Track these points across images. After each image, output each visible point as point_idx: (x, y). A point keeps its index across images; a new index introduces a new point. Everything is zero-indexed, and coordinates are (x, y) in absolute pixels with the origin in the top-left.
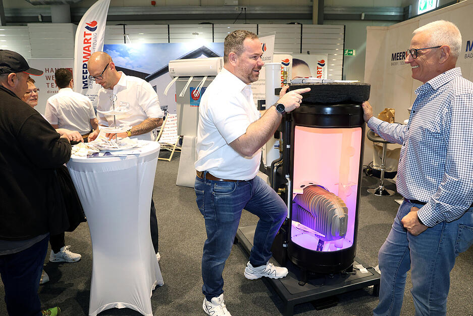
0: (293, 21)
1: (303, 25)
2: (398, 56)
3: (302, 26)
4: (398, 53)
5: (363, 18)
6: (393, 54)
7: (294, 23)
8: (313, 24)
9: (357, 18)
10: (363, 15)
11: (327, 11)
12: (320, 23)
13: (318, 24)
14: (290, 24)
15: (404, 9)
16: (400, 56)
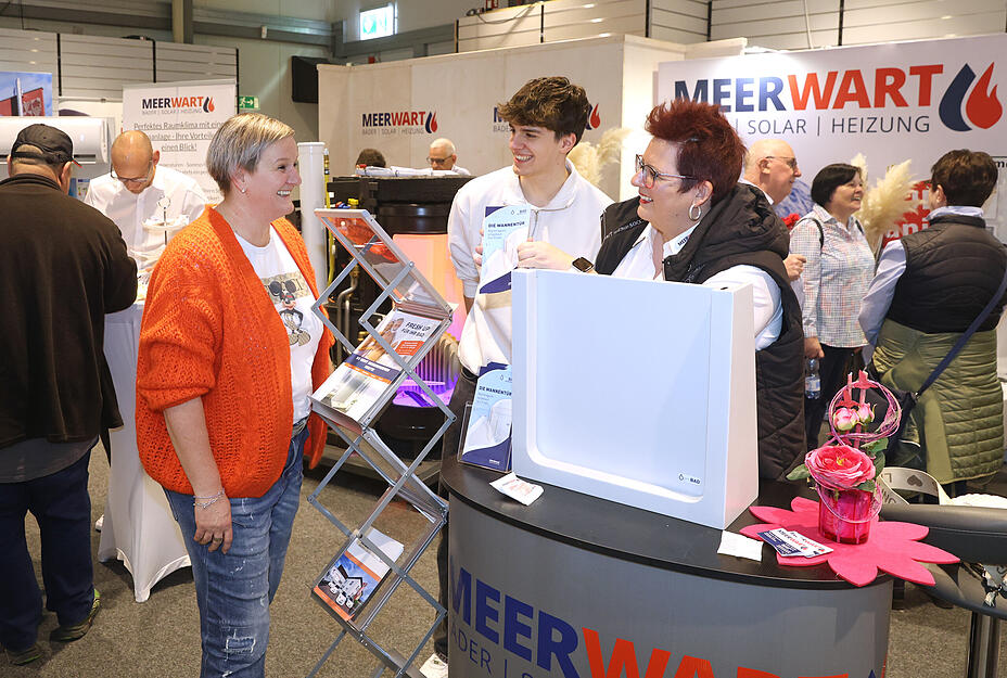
0: (135, 32)
1: (157, 43)
2: (375, 120)
3: (154, 44)
4: (375, 115)
5: (264, 36)
6: (364, 116)
7: (138, 38)
8: (173, 41)
9: (255, 35)
10: (265, 30)
11: (199, 17)
12: (188, 40)
13: (185, 42)
14: (128, 38)
15: (333, 26)
16: (381, 119)
